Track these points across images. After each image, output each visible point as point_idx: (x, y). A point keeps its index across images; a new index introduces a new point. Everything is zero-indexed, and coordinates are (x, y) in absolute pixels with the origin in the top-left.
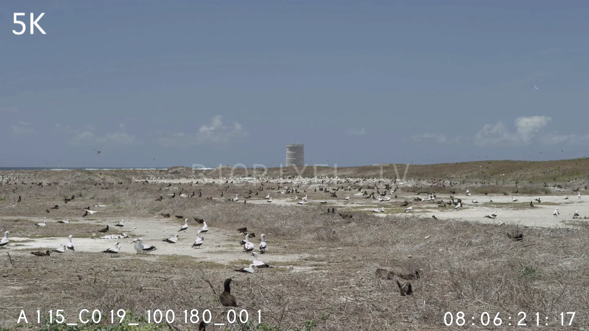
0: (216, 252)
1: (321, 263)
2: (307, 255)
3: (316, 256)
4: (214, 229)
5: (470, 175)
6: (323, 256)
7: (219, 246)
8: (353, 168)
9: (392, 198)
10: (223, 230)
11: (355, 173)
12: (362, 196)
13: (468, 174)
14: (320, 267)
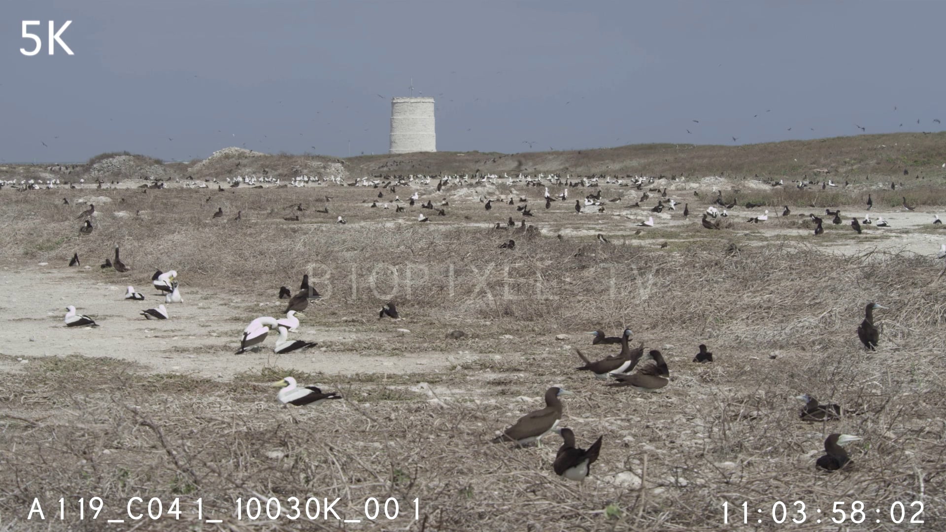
0: (198, 350)
1: (514, 376)
2: (469, 357)
3: (497, 357)
4: (197, 293)
5: (859, 168)
6: (518, 358)
7: (209, 334)
8: (562, 153)
9: (673, 217)
10: (223, 295)
11: (567, 165)
12: (598, 213)
13: (852, 165)
14: (514, 388)
